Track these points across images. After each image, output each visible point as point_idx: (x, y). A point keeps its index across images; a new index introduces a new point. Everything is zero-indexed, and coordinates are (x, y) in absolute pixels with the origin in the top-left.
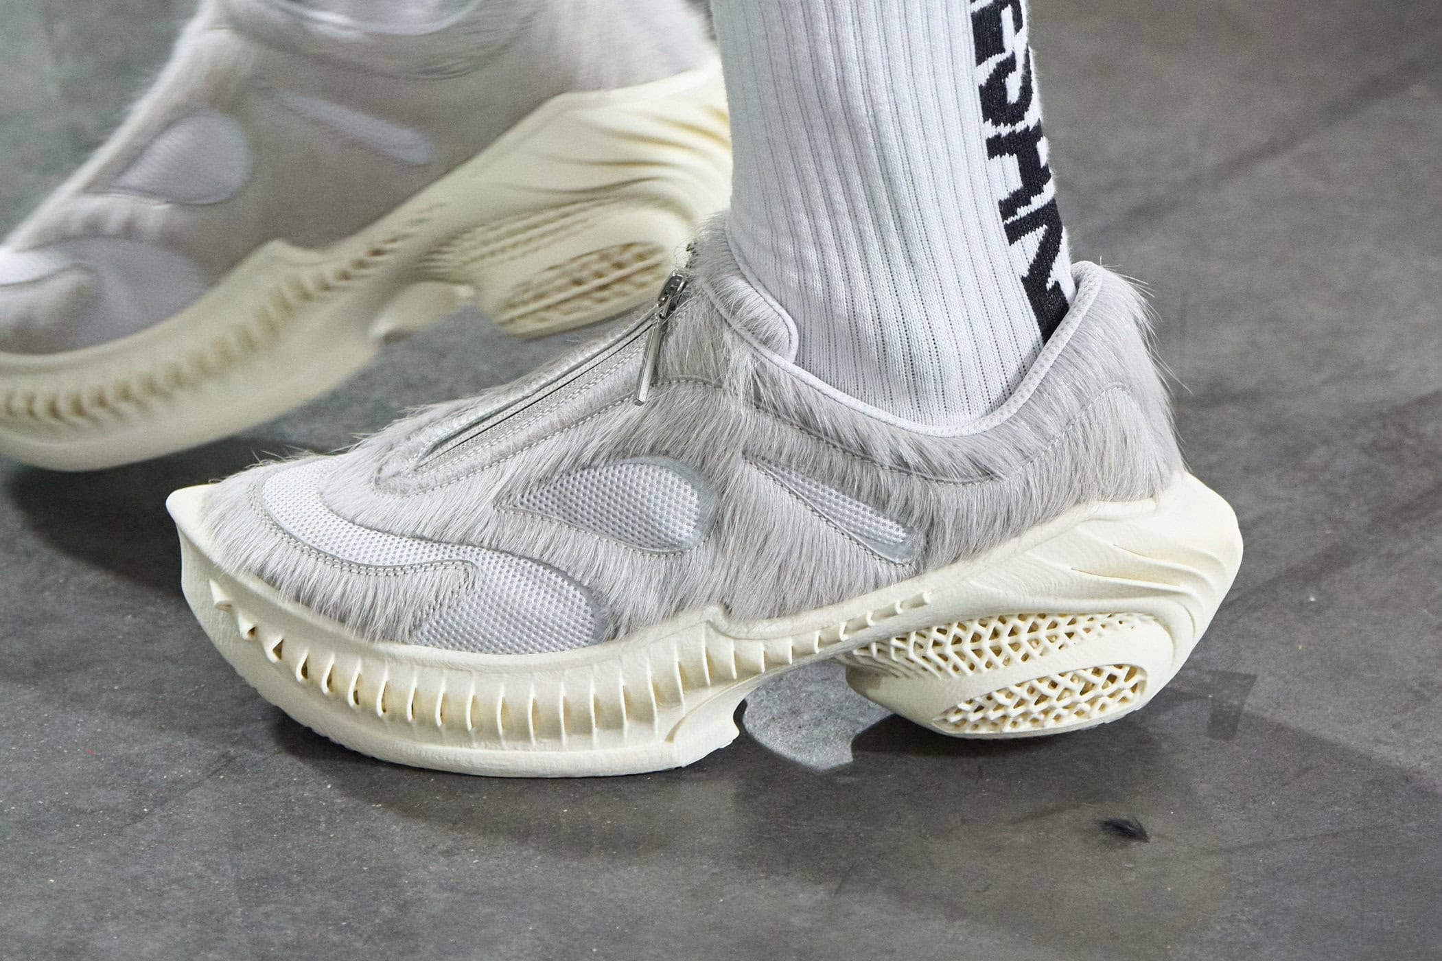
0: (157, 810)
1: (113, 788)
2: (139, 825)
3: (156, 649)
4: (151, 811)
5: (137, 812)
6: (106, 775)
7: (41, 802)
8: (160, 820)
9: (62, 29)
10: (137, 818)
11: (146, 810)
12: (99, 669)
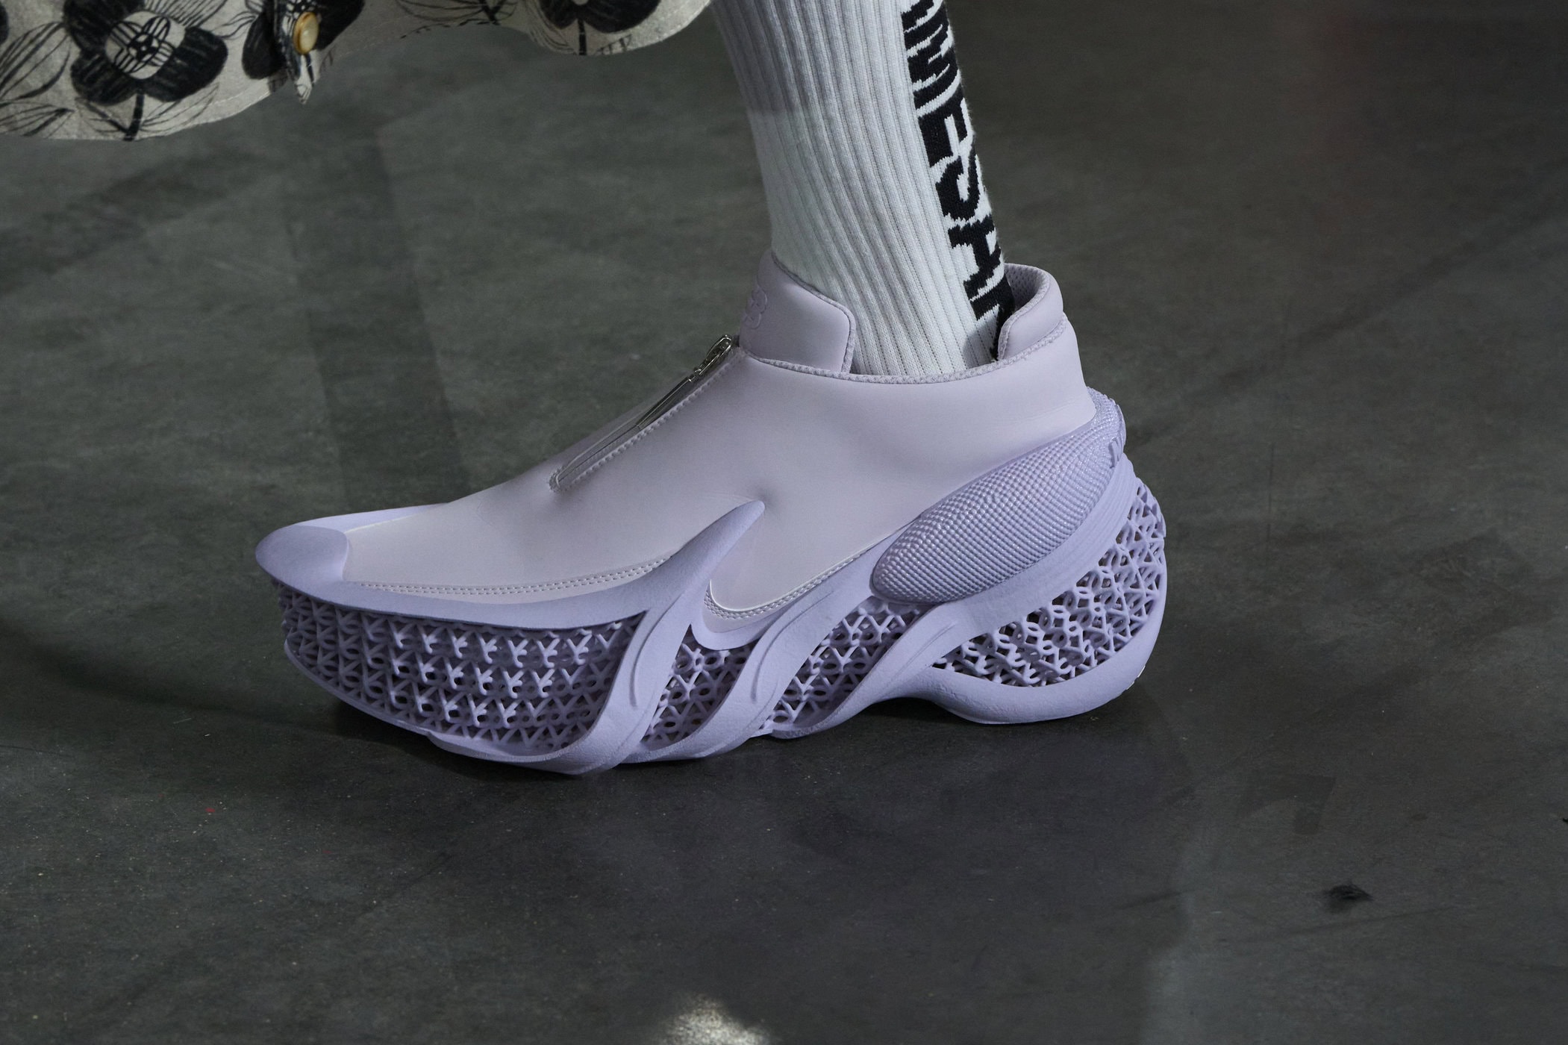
0: (384, 902)
1: (346, 884)
2: (370, 915)
3: (383, 763)
4: (379, 902)
5: (367, 903)
6: (340, 872)
7: (285, 896)
8: (387, 911)
9: (299, 228)
10: (368, 909)
11: (375, 902)
12: (334, 780)
